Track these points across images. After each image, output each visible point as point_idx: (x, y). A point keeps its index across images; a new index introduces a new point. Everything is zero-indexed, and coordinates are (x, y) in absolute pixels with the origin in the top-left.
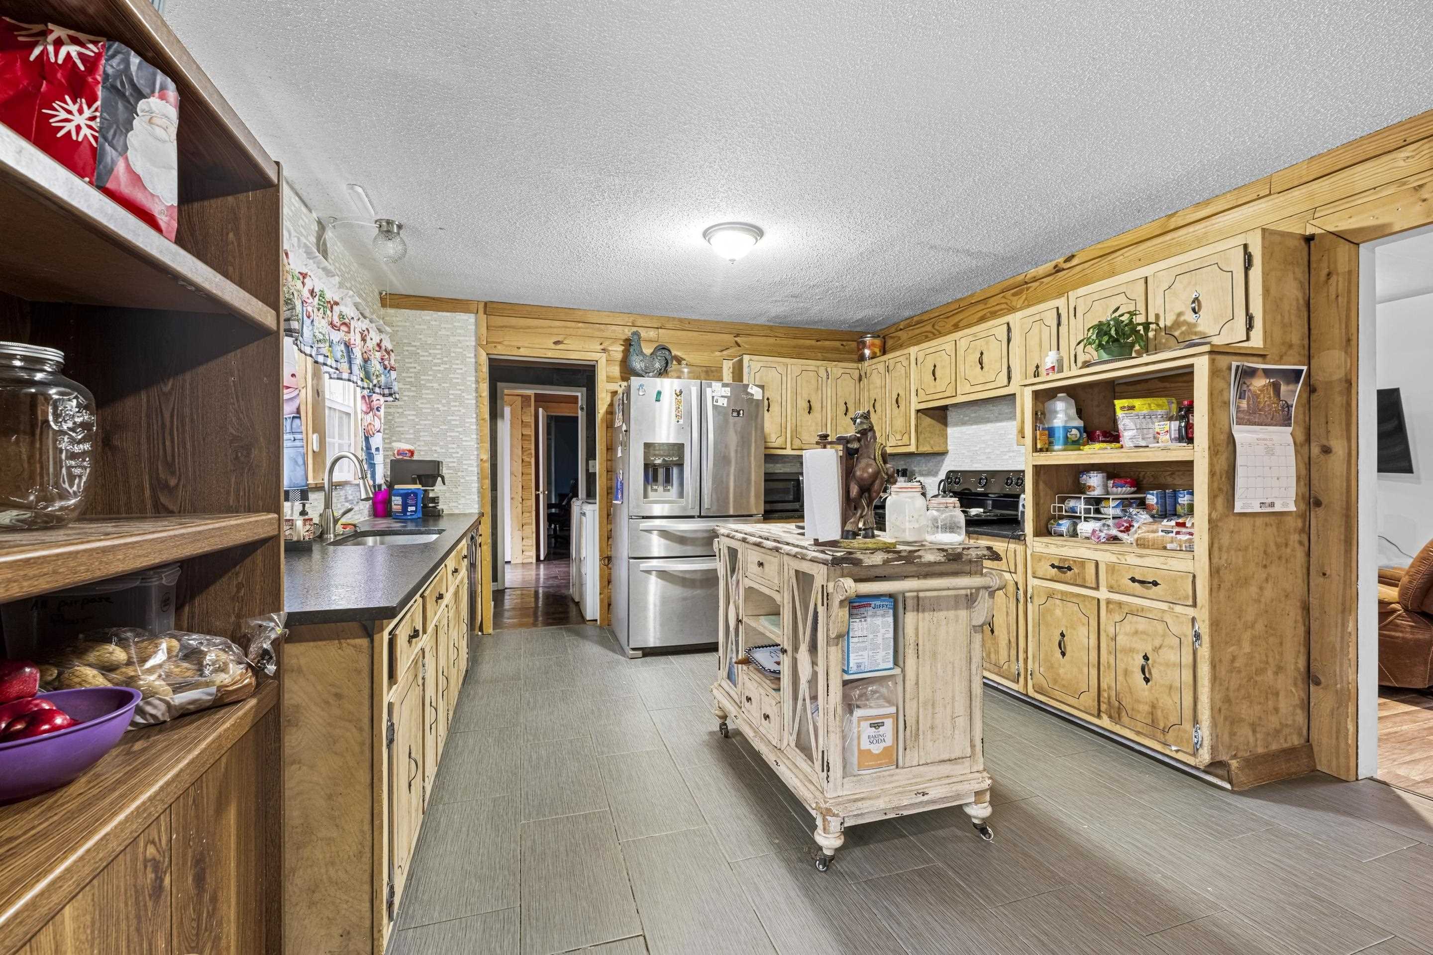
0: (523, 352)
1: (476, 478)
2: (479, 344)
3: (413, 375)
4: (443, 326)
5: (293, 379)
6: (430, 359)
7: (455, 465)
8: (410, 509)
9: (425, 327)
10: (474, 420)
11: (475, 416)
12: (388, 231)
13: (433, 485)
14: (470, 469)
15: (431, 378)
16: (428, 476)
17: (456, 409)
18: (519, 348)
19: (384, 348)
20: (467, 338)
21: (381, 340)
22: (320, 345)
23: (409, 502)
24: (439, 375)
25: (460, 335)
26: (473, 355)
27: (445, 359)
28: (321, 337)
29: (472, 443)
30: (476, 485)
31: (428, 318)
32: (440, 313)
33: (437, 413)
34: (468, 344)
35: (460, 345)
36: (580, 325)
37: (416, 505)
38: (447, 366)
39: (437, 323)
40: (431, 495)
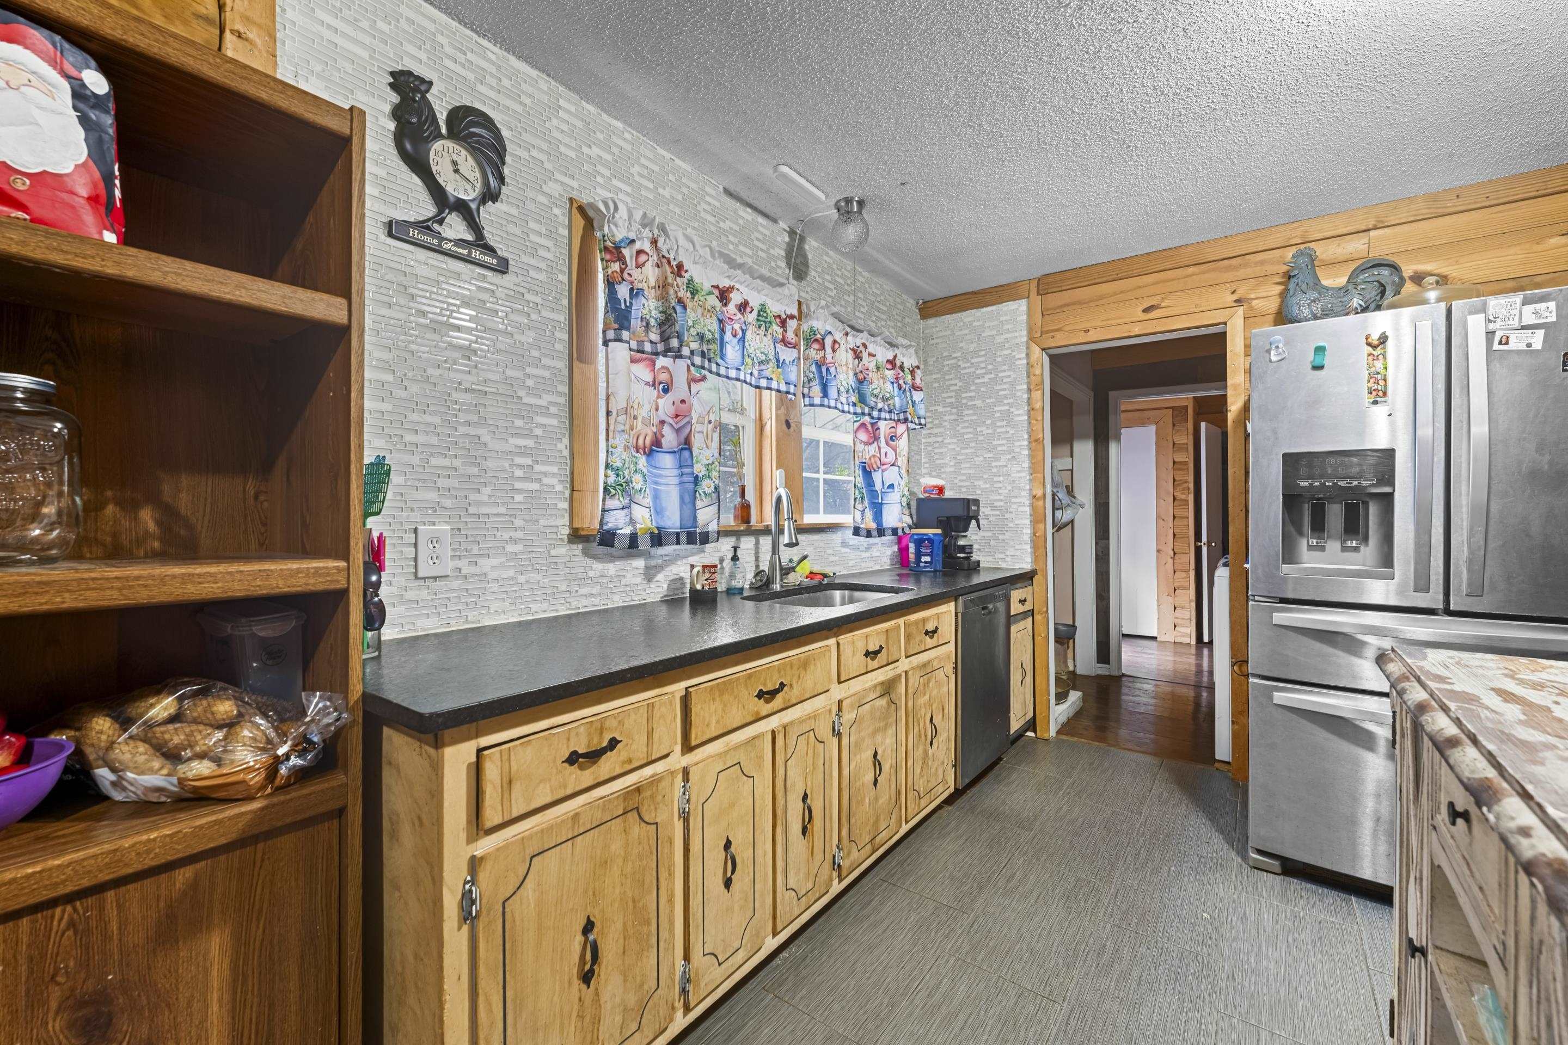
0: (1093, 336)
1: (1028, 522)
2: (1032, 338)
3: (953, 394)
4: (987, 325)
5: (682, 406)
6: (972, 370)
7: (1002, 504)
8: (924, 559)
9: (967, 332)
10: (1026, 443)
11: (1026, 436)
12: (848, 212)
13: (966, 530)
14: (1021, 509)
15: (973, 394)
16: (957, 518)
17: (1003, 430)
18: (1087, 331)
19: (898, 364)
20: (1016, 334)
21: (895, 357)
22: (763, 367)
23: (923, 550)
24: (983, 389)
25: (1008, 331)
26: (1024, 355)
27: (990, 367)
28: (764, 358)
29: (1023, 474)
30: (1029, 531)
31: (971, 319)
32: (984, 310)
33: (981, 438)
34: (1017, 341)
35: (1007, 345)
36: (1191, 270)
37: (931, 555)
38: (992, 376)
39: (981, 323)
40: (961, 542)
